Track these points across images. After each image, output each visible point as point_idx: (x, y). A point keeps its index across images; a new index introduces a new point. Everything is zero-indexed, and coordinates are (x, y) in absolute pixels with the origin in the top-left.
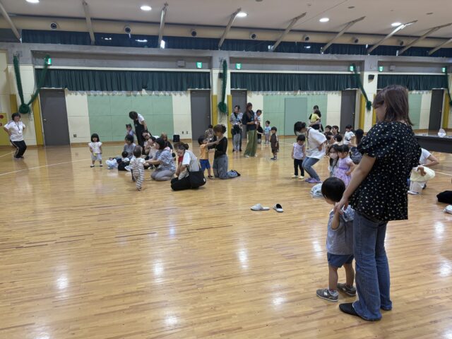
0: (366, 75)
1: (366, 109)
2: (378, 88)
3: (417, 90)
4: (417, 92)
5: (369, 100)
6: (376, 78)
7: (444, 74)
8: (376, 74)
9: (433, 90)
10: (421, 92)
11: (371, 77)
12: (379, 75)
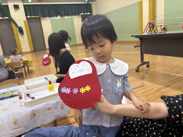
0: (11, 5)
1: (19, 34)
2: (26, 16)
3: (67, 16)
4: (69, 17)
5: (19, 26)
6: (22, 8)
7: (87, 3)
8: (21, 5)
9: (82, 15)
10: (72, 17)
11: (16, 7)
12: (24, 6)
